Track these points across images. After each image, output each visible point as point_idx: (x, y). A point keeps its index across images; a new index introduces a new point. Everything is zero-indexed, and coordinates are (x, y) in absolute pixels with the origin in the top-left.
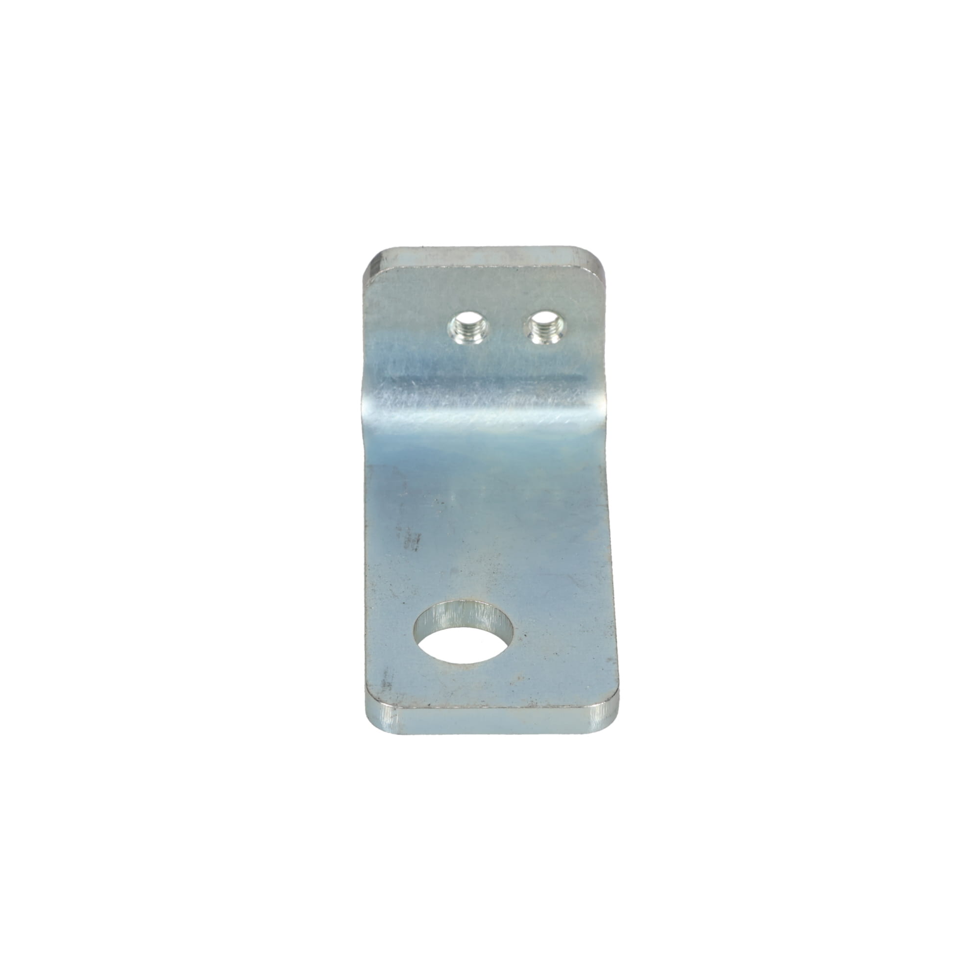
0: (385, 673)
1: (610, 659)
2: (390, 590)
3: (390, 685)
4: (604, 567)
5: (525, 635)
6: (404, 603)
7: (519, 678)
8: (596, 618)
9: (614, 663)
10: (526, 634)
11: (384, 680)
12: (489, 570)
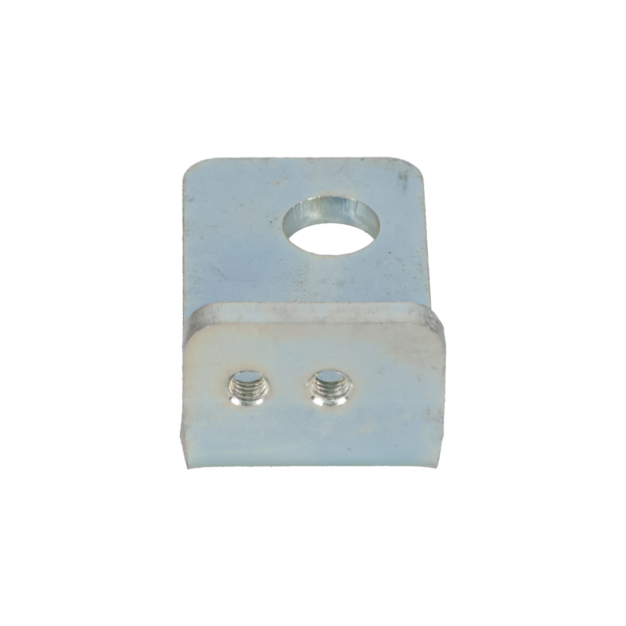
0: (405, 188)
1: (191, 200)
2: (404, 265)
3: (401, 177)
4: (191, 288)
5: (271, 222)
6: (390, 253)
7: (278, 183)
8: (202, 239)
9: (187, 197)
10: (271, 224)
11: (406, 181)
12: (306, 285)
